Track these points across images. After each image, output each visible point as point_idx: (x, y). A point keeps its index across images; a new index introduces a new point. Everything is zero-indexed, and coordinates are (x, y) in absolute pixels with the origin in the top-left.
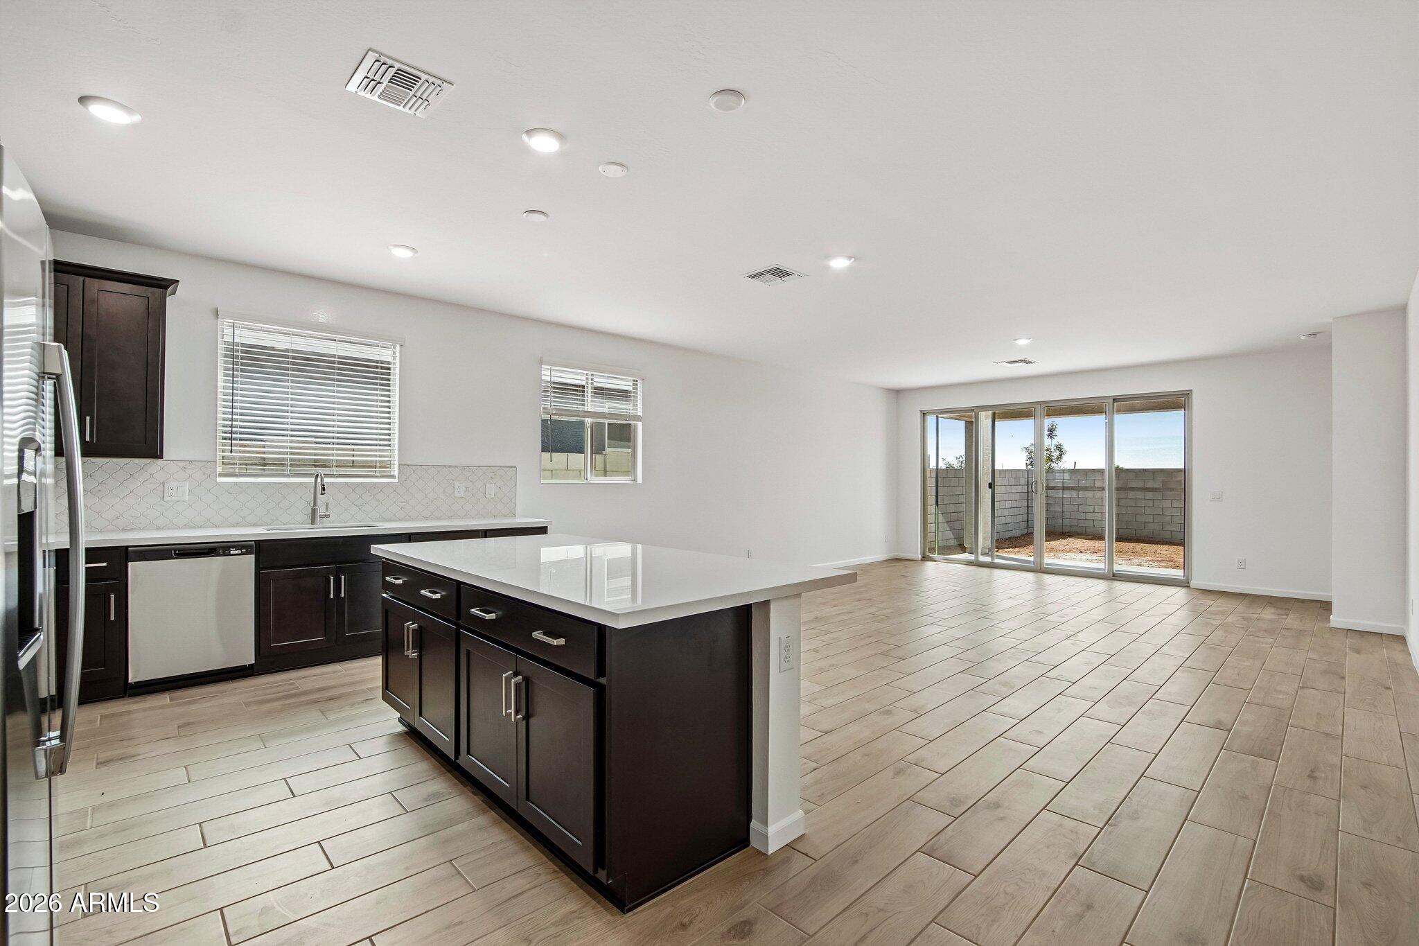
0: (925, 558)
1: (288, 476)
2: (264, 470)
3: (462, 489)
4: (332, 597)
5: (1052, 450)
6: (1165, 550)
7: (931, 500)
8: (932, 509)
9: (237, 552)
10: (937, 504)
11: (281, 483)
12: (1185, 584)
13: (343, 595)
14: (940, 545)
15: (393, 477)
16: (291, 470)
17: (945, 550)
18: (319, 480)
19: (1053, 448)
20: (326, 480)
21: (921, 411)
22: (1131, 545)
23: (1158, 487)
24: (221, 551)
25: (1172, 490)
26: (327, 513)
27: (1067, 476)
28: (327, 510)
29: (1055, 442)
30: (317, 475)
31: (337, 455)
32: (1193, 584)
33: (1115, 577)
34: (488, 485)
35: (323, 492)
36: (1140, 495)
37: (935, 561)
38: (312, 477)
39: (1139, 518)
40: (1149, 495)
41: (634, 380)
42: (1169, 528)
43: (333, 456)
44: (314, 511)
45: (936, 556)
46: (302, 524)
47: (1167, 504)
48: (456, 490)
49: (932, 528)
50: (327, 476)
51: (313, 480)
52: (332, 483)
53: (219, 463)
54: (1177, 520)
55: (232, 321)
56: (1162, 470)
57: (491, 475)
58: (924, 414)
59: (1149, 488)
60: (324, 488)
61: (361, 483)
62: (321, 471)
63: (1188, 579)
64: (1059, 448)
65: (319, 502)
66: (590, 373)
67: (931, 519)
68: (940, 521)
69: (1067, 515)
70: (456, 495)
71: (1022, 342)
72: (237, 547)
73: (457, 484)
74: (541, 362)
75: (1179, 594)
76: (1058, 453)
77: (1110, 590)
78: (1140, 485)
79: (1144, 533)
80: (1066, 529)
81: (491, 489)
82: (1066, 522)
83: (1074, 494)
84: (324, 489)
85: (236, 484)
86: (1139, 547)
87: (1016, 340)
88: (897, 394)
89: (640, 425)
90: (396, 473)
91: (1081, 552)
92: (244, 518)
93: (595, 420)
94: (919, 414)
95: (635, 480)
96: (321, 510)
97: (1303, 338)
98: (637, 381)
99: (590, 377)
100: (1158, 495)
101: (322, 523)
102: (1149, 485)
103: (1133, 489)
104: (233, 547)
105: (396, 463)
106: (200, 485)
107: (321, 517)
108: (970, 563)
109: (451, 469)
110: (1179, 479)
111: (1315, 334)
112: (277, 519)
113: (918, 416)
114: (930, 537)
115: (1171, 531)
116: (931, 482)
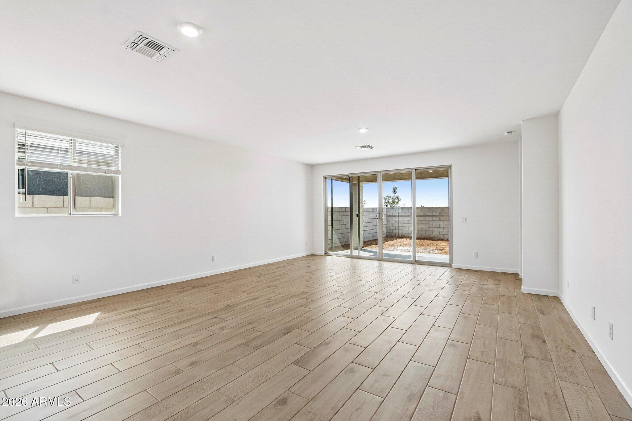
0: (326, 254)
5: (395, 199)
6: (440, 243)
7: (329, 223)
8: (330, 228)
10: (332, 226)
12: (449, 265)
14: (334, 246)
17: (336, 248)
19: (395, 198)
21: (324, 176)
22: (426, 242)
23: (437, 215)
25: (444, 216)
27: (400, 210)
29: (396, 195)
32: (454, 265)
33: (416, 262)
36: (430, 218)
37: (331, 255)
39: (431, 229)
40: (434, 219)
41: (115, 147)
42: (442, 233)
45: (331, 253)
47: (441, 222)
49: (329, 237)
54: (445, 230)
56: (439, 207)
58: (325, 178)
59: (434, 216)
63: (451, 263)
64: (398, 198)
67: (329, 232)
68: (333, 234)
69: (400, 228)
71: (363, 131)
75: (446, 272)
76: (397, 200)
77: (414, 270)
78: (430, 214)
79: (432, 236)
80: (400, 235)
82: (400, 232)
83: (403, 218)
86: (430, 242)
87: (359, 129)
88: (311, 167)
89: (120, 176)
91: (405, 246)
93: (76, 172)
94: (323, 177)
95: (117, 214)
97: (505, 134)
98: (118, 147)
100: (437, 219)
102: (434, 214)
103: (427, 216)
108: (348, 256)
110: (446, 211)
111: (511, 132)
113: (322, 179)
114: (329, 242)
115: (443, 235)
116: (329, 214)
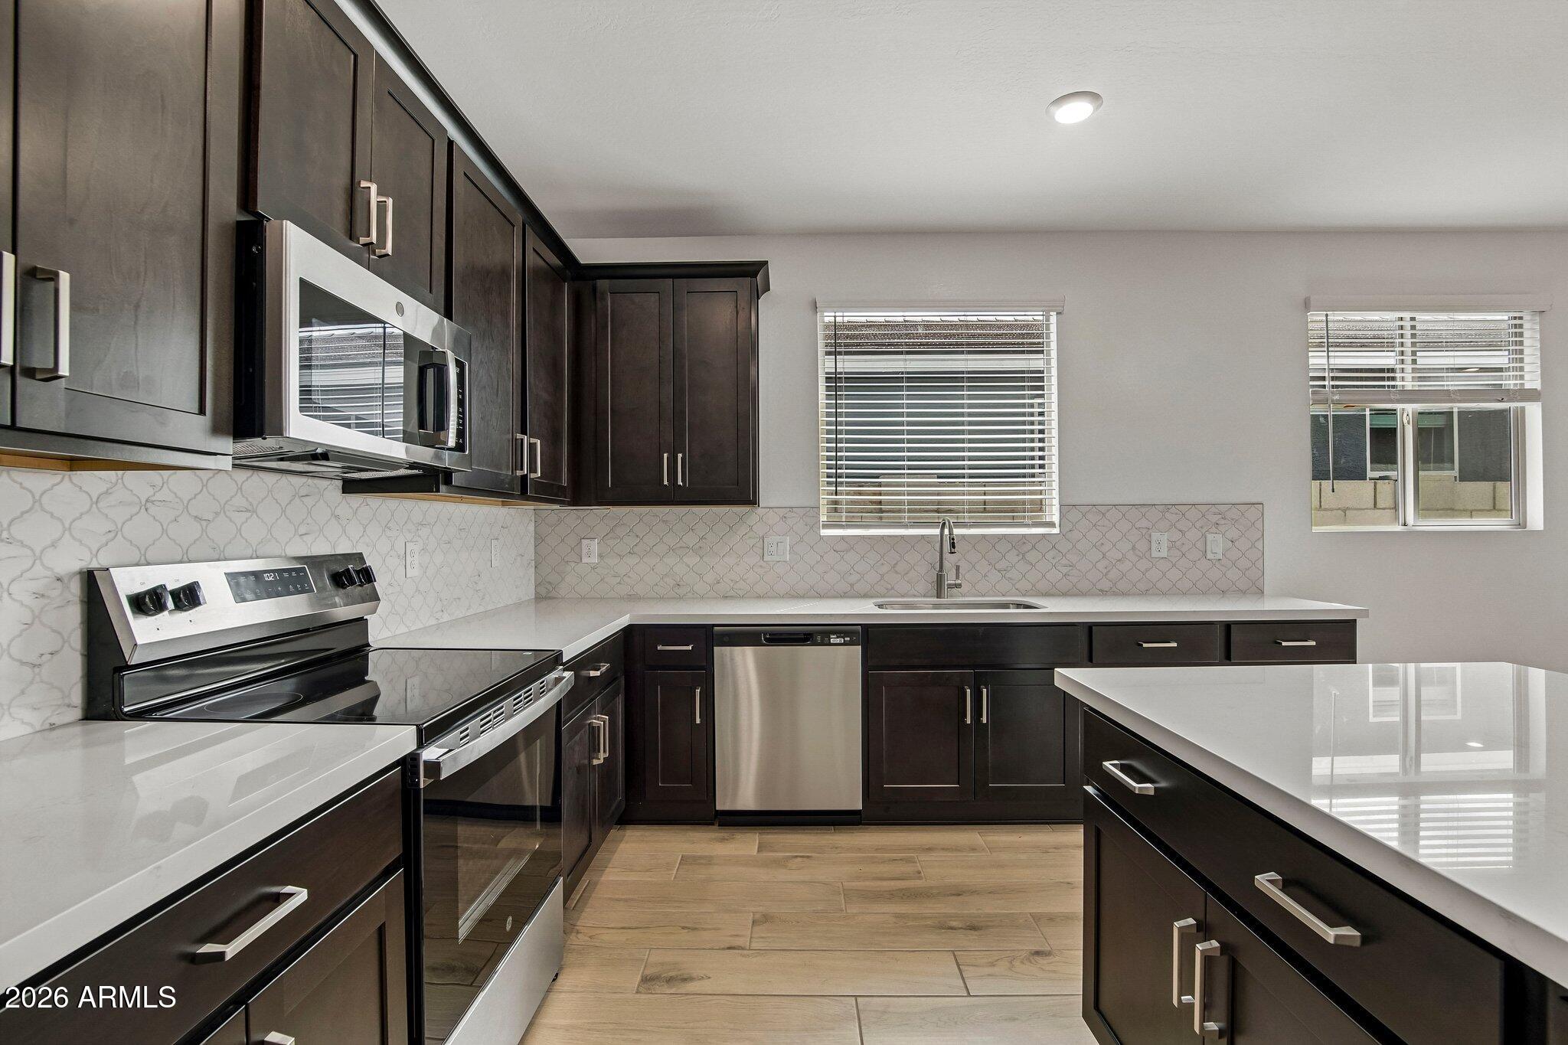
1: (906, 526)
2: (881, 518)
3: (1165, 545)
4: (969, 722)
9: (838, 641)
11: (896, 536)
13: (985, 721)
15: (1051, 525)
16: (909, 518)
18: (946, 531)
20: (957, 531)
24: (819, 638)
26: (959, 582)
28: (957, 577)
30: (944, 523)
31: (970, 493)
34: (1210, 537)
35: (953, 550)
38: (937, 527)
41: (1513, 318)
43: (964, 495)
44: (940, 578)
46: (924, 596)
48: (1154, 546)
50: (958, 525)
51: (937, 531)
52: (963, 536)
53: (823, 510)
55: (833, 314)
57: (1215, 518)
60: (953, 543)
61: (1004, 536)
62: (950, 518)
65: (946, 564)
66: (1407, 315)
70: (1155, 554)
72: (839, 634)
73: (1155, 536)
74: (1307, 305)
81: (1217, 545)
84: (953, 545)
85: (843, 538)
89: (1533, 408)
90: (1056, 519)
92: (852, 585)
95: (1521, 524)
96: (950, 579)
99: (1407, 324)
101: (952, 596)
104: (834, 633)
105: (1056, 502)
106: (802, 540)
107: (950, 586)
109: (1143, 510)
112: (893, 588)
